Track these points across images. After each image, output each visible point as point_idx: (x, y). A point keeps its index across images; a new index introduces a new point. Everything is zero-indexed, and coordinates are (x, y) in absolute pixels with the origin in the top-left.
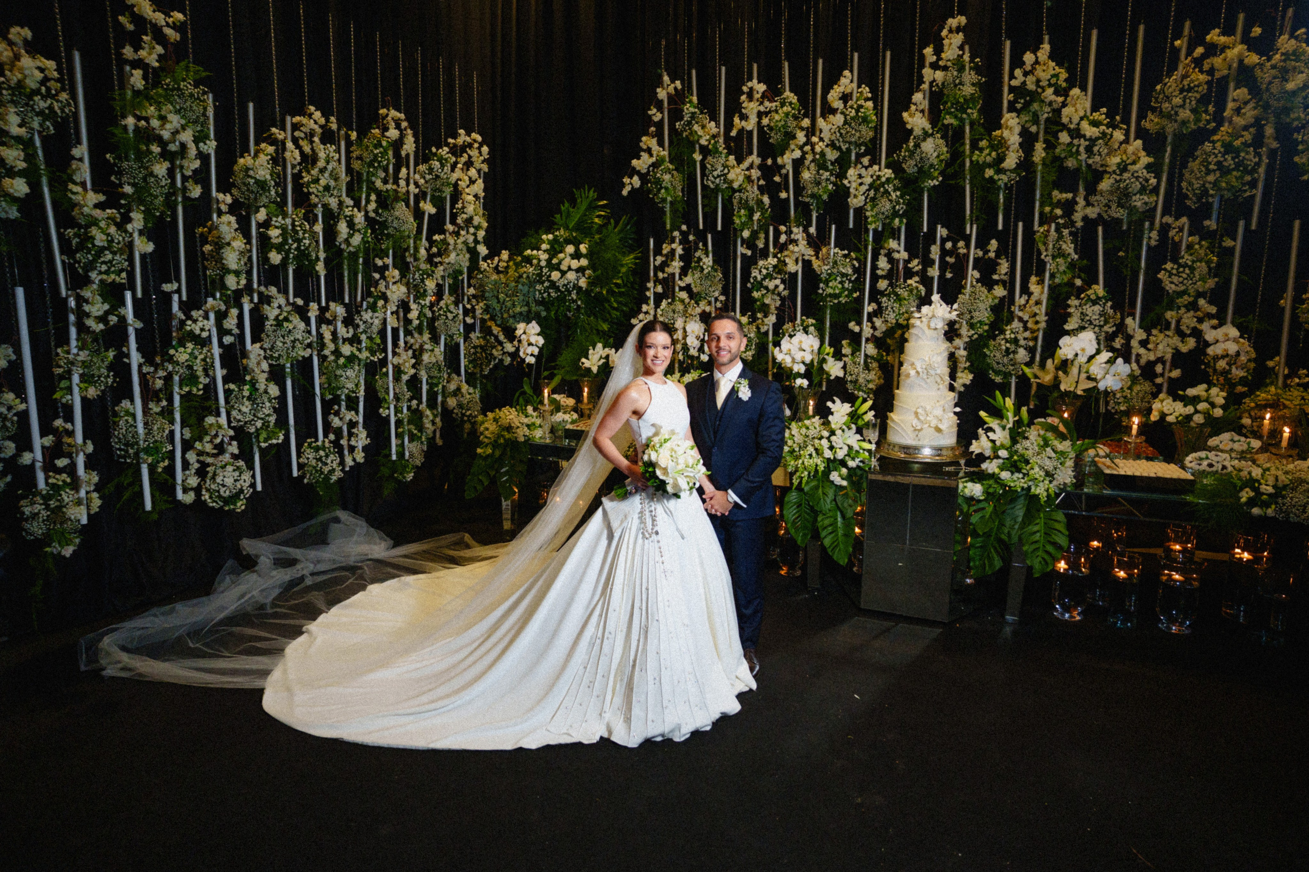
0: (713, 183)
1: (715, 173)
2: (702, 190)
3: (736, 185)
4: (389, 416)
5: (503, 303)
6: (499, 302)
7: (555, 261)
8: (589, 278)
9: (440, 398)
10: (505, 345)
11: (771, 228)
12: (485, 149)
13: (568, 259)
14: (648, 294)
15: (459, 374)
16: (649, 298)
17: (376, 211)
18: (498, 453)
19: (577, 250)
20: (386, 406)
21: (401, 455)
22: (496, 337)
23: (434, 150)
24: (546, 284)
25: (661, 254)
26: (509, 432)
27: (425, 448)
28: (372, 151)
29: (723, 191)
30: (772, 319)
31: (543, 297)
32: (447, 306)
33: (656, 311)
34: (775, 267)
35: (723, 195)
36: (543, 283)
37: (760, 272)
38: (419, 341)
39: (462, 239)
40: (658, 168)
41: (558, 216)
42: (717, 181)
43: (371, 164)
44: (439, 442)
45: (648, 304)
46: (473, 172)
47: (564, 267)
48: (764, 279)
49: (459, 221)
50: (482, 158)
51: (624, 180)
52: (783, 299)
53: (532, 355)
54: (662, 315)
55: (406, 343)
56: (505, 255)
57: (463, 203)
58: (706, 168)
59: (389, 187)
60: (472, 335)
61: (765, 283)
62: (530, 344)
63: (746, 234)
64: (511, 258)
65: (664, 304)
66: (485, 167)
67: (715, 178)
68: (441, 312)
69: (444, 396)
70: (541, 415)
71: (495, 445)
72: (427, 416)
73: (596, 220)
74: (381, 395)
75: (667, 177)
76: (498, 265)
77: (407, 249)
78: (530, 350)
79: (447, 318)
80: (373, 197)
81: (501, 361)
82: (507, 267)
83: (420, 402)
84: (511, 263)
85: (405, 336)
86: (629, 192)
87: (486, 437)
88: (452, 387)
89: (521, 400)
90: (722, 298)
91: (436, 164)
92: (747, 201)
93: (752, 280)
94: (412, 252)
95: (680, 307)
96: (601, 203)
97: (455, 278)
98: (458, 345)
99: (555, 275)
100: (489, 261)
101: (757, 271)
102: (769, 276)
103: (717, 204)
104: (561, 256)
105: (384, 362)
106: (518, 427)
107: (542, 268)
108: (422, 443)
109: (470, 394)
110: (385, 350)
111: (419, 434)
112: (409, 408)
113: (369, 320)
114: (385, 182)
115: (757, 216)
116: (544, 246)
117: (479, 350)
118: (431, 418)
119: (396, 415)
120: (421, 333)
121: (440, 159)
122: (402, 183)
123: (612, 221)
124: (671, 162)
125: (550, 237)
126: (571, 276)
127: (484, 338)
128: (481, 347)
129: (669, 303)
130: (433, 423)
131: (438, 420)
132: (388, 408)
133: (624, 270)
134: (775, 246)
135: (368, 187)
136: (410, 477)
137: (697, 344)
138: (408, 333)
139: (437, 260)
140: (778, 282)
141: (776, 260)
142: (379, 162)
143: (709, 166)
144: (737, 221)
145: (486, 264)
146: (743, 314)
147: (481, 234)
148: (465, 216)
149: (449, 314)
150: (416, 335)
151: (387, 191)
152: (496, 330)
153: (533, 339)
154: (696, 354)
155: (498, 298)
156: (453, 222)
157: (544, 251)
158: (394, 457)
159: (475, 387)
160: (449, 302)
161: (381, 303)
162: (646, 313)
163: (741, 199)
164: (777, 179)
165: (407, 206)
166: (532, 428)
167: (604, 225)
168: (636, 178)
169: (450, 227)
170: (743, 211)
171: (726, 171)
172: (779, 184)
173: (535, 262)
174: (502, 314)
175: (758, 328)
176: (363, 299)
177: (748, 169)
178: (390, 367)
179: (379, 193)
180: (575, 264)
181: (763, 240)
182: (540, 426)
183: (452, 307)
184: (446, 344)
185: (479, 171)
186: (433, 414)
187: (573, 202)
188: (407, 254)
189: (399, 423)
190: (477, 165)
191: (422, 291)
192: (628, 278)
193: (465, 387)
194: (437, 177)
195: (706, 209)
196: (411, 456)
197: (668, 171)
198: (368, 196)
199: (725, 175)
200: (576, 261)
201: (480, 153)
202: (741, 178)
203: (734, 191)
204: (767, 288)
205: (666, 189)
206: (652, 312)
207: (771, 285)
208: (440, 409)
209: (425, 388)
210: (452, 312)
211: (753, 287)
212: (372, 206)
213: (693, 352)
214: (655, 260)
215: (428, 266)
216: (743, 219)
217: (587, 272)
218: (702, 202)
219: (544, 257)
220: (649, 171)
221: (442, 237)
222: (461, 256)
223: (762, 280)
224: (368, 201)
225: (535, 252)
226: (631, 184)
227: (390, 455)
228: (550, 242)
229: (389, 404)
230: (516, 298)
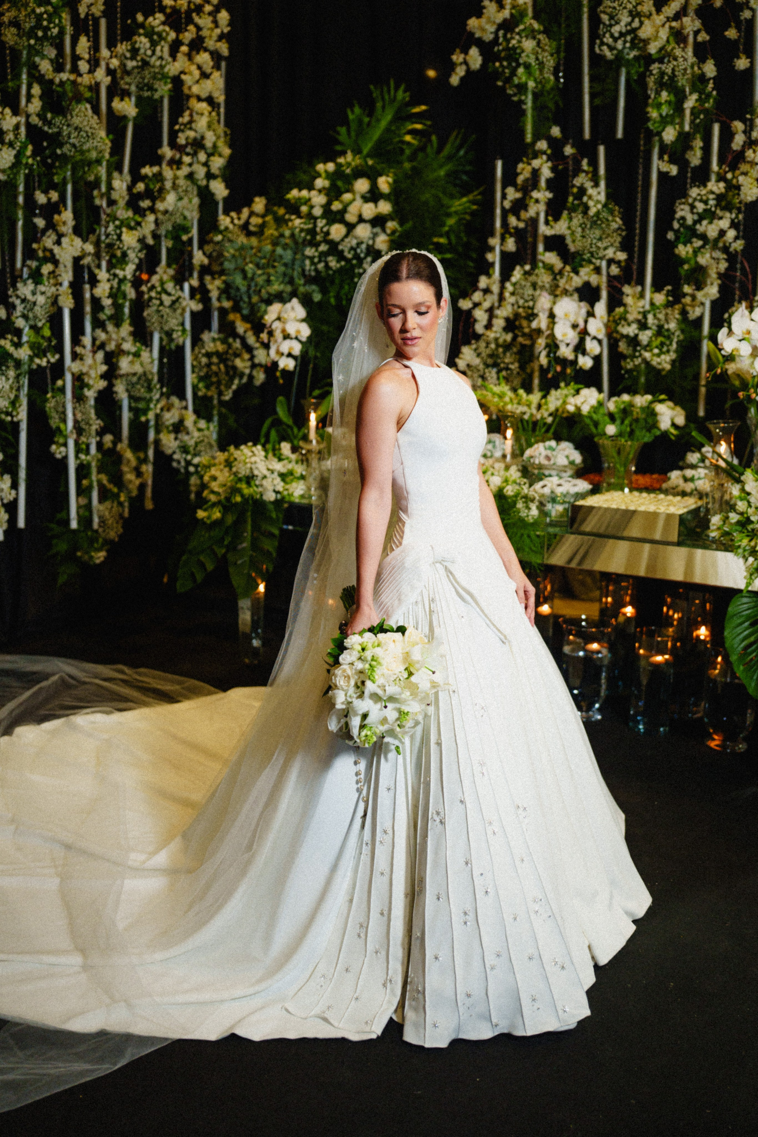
0: (611, 48)
1: (616, 30)
2: (591, 66)
3: (653, 49)
4: (66, 458)
5: (252, 279)
6: (245, 277)
7: (336, 206)
8: (394, 232)
9: (152, 435)
10: (256, 353)
11: (716, 128)
12: (224, 16)
13: (359, 202)
14: (489, 257)
15: (182, 396)
16: (492, 264)
17: (41, 116)
18: (230, 519)
19: (374, 187)
20: (61, 440)
21: (85, 521)
22: (243, 340)
23: (140, 18)
24: (323, 248)
25: (514, 185)
26: (248, 483)
27: (126, 514)
28: (33, 11)
29: (628, 63)
30: (712, 291)
31: (316, 270)
32: (162, 283)
33: (502, 288)
34: (720, 198)
35: (628, 73)
36: (317, 245)
37: (692, 207)
38: (114, 336)
39: (185, 170)
40: (512, 31)
41: (343, 130)
42: (619, 45)
43: (31, 33)
44: (149, 505)
45: (489, 275)
46: (204, 58)
47: (351, 218)
48: (699, 221)
49: (181, 140)
50: (218, 31)
51: (454, 57)
52: (732, 258)
53: (290, 355)
54: (513, 294)
55: (94, 340)
56: (259, 204)
57: (191, 115)
58: (599, 21)
59: (64, 76)
60: (206, 336)
61: (700, 229)
62: (287, 337)
63: (670, 135)
64: (268, 210)
65: (517, 274)
66: (224, 48)
67: (616, 40)
68: (153, 294)
69: (158, 431)
70: (305, 460)
71: (227, 505)
72: (129, 461)
73: (408, 138)
74: (54, 422)
75: (528, 45)
76: (247, 223)
77: (96, 184)
78: (286, 346)
79: (162, 304)
80: (36, 90)
81: (251, 377)
82: (262, 227)
83: (118, 439)
84: (269, 218)
85: (93, 330)
86: (462, 79)
87: (213, 492)
88: (170, 418)
89: (273, 434)
90: (622, 256)
91: (143, 42)
92: (673, 77)
93: (676, 225)
94: (104, 189)
95: (545, 278)
96: (416, 110)
97: (176, 238)
98: (181, 349)
99: (337, 231)
100: (233, 214)
101: (687, 208)
102: (709, 215)
103: (617, 90)
104: (347, 197)
105: (58, 369)
106: (265, 477)
107: (315, 219)
108: (121, 504)
109: (200, 430)
110: (59, 349)
111: (115, 490)
112: (100, 445)
113: (30, 297)
114: (59, 68)
115: (691, 102)
116: (320, 183)
117: (215, 360)
118: (134, 463)
119: (77, 457)
120: (118, 325)
121: (150, 34)
122: (84, 67)
123: (434, 138)
124: (536, 17)
125: (331, 166)
126: (363, 231)
127: (224, 341)
128: (217, 354)
129: (526, 273)
130: (139, 474)
131: (148, 469)
132: (65, 445)
133: (451, 221)
134: (721, 161)
135: (30, 75)
136: (100, 556)
137: (571, 337)
138: (98, 324)
139: (145, 204)
140: (724, 224)
141: (722, 185)
142: (46, 29)
143: (605, 18)
144: (654, 114)
145: (228, 220)
146: (657, 287)
147: (217, 163)
148: (192, 134)
149: (164, 297)
150: (110, 327)
151: (62, 83)
152: (241, 327)
153: (292, 328)
154: (571, 357)
155: (244, 272)
156: (173, 144)
157: (320, 191)
158: (74, 525)
159: (209, 420)
160: (165, 277)
161: (47, 269)
162: (487, 291)
163: (662, 74)
164: (732, 33)
165: (96, 110)
166: (288, 479)
167: (422, 149)
168: (474, 52)
169: (167, 152)
170: (664, 95)
171: (636, 24)
172: (736, 42)
173: (304, 209)
174: (250, 297)
175: (684, 313)
176: (24, 265)
177: (678, 16)
178: (68, 377)
179: (47, 85)
180: (369, 210)
181: (699, 153)
182: (303, 477)
183: (170, 286)
184: (162, 349)
185: (216, 56)
186: (138, 459)
187: (370, 108)
188: (95, 193)
189: (83, 470)
190: (210, 44)
191: (119, 253)
192: (458, 237)
193: (190, 418)
194: (145, 64)
195: (597, 101)
196: (103, 521)
197: (532, 34)
198: (30, 87)
199: (634, 31)
200: (371, 205)
201: (216, 23)
202: (664, 34)
203: (648, 60)
204: (703, 237)
205: (527, 66)
206: (495, 288)
207: (711, 230)
208: (151, 453)
209: (126, 416)
210: (169, 294)
211: (677, 238)
212: (35, 106)
213: (566, 352)
214: (504, 196)
215: (130, 214)
216: (665, 110)
217: (391, 225)
218: (591, 87)
219: (319, 200)
220: (497, 37)
221: (156, 169)
222: (186, 200)
223: (695, 222)
224: (29, 97)
225: (304, 193)
226: (465, 62)
227: (67, 521)
228: (329, 176)
229: (66, 437)
230: (271, 271)
